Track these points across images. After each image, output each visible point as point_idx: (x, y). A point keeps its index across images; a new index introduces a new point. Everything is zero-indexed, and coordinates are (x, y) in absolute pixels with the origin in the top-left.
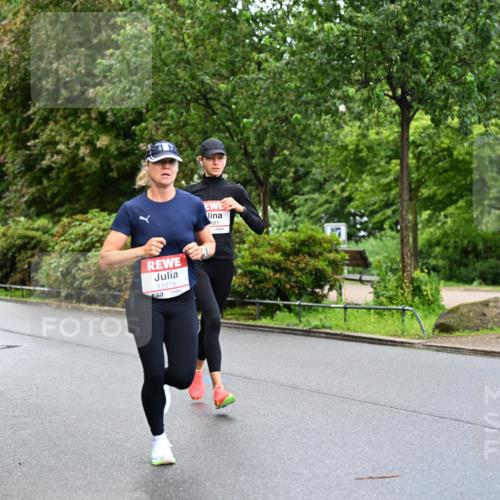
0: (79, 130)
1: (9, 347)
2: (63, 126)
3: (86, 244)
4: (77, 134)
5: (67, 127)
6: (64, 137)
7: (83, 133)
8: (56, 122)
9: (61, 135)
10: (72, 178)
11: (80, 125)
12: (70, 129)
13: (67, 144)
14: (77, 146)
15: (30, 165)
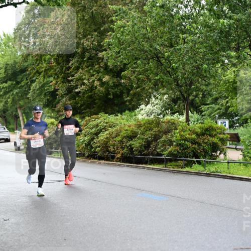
0: (94, 73)
1: (60, 181)
2: (86, 71)
3: (98, 130)
4: (93, 75)
5: (88, 72)
6: (87, 77)
7: (96, 75)
8: (83, 69)
9: (85, 76)
10: (90, 97)
11: (95, 71)
12: (90, 73)
13: (88, 80)
14: (94, 81)
15: (70, 90)
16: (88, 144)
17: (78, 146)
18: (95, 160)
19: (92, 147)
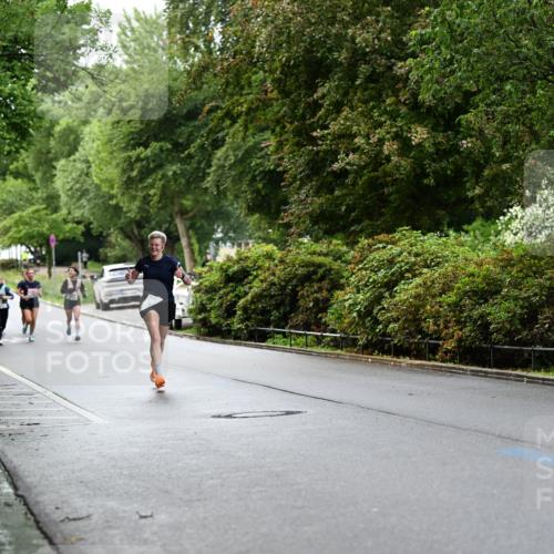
0: (383, 119)
1: (288, 413)
2: (362, 113)
3: (393, 274)
4: (380, 125)
5: (367, 115)
6: (363, 128)
7: (388, 122)
8: (352, 108)
9: (359, 125)
10: (374, 185)
11: (385, 112)
12: (372, 117)
13: (367, 137)
14: (381, 141)
15: (317, 166)
16: (367, 313)
17: (340, 318)
18: (385, 357)
19: (377, 322)
